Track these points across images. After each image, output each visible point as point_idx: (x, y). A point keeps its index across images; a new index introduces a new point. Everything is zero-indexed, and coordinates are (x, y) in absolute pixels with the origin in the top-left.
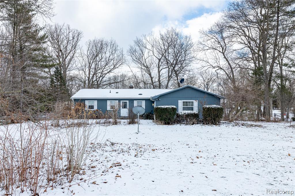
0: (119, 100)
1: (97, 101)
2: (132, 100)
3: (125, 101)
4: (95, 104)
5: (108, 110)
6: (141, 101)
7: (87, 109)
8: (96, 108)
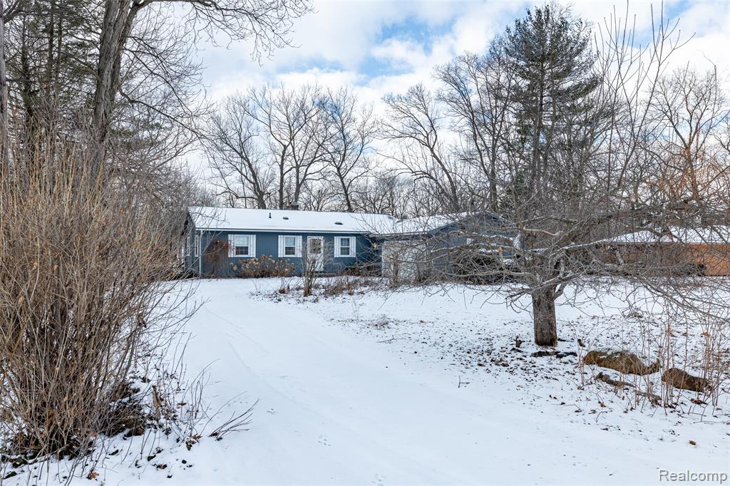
0: (305, 235)
1: (255, 236)
2: (329, 236)
3: (315, 238)
4: (251, 243)
5: (279, 256)
6: (348, 237)
7: (232, 254)
8: (252, 253)
